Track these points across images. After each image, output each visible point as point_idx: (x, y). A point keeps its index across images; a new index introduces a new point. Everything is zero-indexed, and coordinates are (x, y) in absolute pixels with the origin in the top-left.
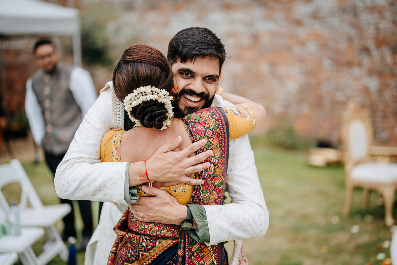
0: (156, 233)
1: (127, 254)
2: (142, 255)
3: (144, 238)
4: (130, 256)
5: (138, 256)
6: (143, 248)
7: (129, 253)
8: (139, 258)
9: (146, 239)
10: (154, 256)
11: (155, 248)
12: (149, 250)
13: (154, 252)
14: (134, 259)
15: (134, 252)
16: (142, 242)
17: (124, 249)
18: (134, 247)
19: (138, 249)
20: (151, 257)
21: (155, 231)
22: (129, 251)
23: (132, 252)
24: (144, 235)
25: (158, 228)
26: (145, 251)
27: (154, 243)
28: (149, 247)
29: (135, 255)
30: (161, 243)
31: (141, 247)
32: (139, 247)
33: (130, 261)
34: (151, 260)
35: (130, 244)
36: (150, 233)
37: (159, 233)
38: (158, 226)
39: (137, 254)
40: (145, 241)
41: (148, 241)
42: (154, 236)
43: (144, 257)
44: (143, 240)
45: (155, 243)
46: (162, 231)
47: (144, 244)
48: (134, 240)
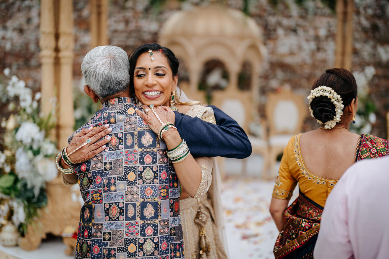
0: (314, 218)
1: (289, 233)
2: (301, 234)
3: (304, 221)
4: (292, 234)
5: (298, 234)
6: (302, 228)
7: (291, 232)
8: (298, 236)
9: (305, 221)
10: (310, 235)
11: (311, 229)
12: (307, 230)
13: (310, 232)
14: (294, 236)
15: (295, 231)
16: (302, 224)
17: (287, 230)
18: (294, 227)
19: (298, 229)
20: (307, 235)
21: (313, 217)
22: (291, 230)
23: (293, 231)
24: (304, 218)
25: (316, 214)
26: (303, 231)
27: (310, 225)
28: (307, 228)
29: (296, 233)
30: (316, 226)
31: (300, 227)
32: (299, 227)
33: (291, 238)
34: (308, 239)
35: (292, 225)
36: (309, 217)
37: (316, 218)
38: (316, 213)
39: (297, 232)
40: (304, 223)
41: (307, 223)
42: (311, 220)
43: (302, 235)
44: (303, 222)
45: (312, 225)
46: (318, 217)
47: (303, 225)
48: (295, 222)
